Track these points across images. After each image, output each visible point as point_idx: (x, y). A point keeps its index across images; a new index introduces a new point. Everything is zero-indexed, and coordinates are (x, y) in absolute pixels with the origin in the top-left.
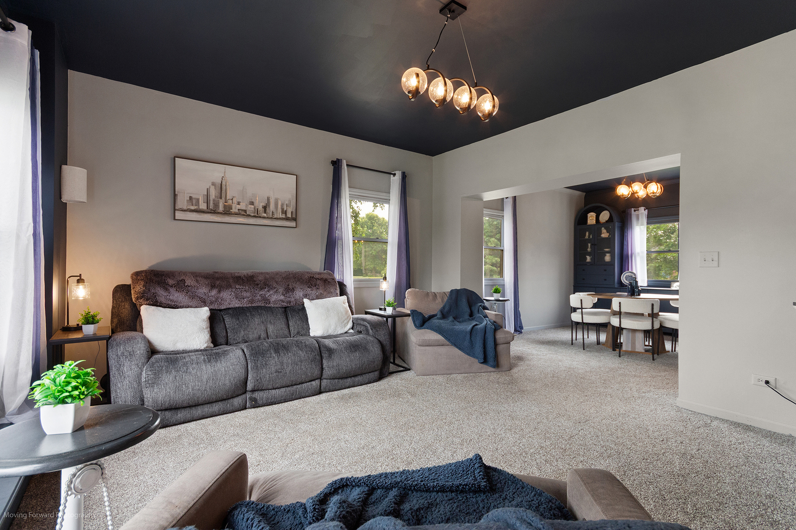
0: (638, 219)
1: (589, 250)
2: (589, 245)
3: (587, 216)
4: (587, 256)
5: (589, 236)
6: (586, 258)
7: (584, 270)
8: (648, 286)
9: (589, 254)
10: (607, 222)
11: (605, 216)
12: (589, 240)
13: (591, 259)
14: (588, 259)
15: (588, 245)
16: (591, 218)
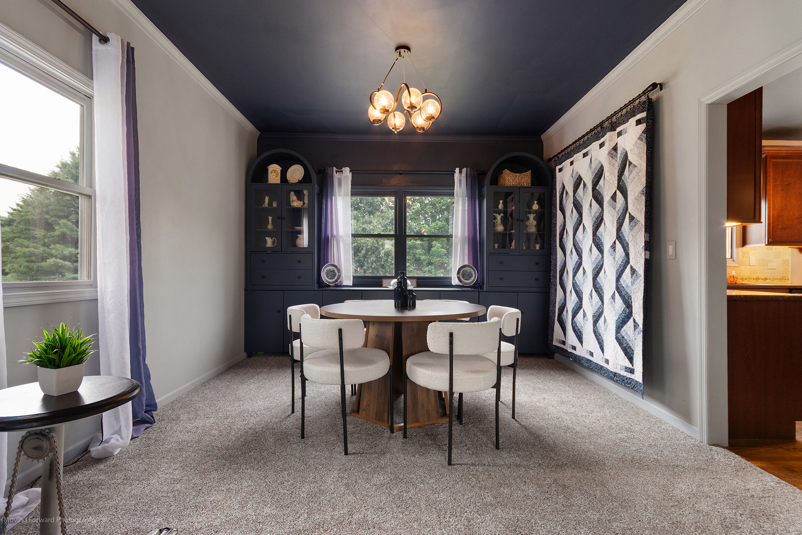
0: (340, 184)
1: (270, 227)
2: (270, 218)
3: (267, 170)
4: (266, 238)
5: (270, 203)
6: (266, 242)
7: (263, 261)
8: (354, 285)
9: (270, 234)
10: (300, 182)
11: (296, 173)
12: (270, 211)
13: (273, 243)
14: (269, 242)
15: (268, 218)
16: (274, 173)
